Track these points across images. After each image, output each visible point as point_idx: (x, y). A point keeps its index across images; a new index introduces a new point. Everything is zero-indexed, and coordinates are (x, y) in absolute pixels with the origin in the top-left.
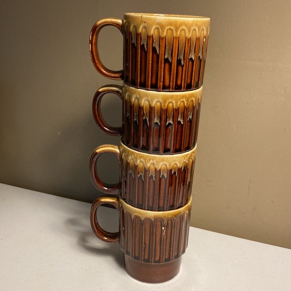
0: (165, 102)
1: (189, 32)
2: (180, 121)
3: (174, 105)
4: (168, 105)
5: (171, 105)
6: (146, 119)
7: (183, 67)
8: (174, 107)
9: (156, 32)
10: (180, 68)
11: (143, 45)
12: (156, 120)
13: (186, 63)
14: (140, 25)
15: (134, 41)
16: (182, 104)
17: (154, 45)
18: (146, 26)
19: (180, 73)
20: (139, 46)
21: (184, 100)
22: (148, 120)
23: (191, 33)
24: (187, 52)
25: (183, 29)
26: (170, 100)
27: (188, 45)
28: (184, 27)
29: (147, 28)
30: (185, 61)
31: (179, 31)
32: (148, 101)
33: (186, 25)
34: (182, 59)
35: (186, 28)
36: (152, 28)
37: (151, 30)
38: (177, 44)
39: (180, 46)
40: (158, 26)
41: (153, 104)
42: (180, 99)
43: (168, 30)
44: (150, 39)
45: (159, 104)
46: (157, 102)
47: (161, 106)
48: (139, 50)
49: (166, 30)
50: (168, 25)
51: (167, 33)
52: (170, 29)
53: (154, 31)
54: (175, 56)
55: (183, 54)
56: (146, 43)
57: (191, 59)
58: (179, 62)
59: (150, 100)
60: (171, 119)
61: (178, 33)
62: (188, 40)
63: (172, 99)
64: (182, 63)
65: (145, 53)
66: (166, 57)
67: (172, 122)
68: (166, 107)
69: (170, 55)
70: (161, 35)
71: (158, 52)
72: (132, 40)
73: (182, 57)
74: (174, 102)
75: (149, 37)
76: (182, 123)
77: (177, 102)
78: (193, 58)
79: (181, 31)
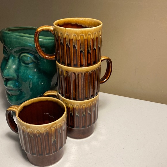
0: (81, 106)
1: (93, 35)
2: (89, 113)
3: (86, 106)
4: (82, 107)
5: (84, 106)
6: (71, 113)
7: (90, 54)
8: (86, 107)
9: (74, 37)
10: (89, 55)
11: (67, 44)
12: (77, 114)
13: (92, 52)
14: (64, 33)
15: (62, 41)
16: (90, 105)
17: (74, 44)
18: (68, 34)
19: (89, 57)
20: (65, 44)
21: (91, 103)
22: (72, 113)
23: (94, 36)
24: (92, 46)
25: (89, 34)
26: (84, 105)
27: (92, 42)
28: (90, 33)
29: (69, 35)
30: (92, 51)
31: (87, 36)
32: (72, 105)
33: (91, 32)
34: (90, 50)
35: (91, 34)
36: (72, 35)
37: (71, 36)
38: (87, 43)
39: (88, 43)
40: (75, 34)
41: (75, 107)
42: (88, 103)
43: (81, 36)
44: (71, 41)
45: (78, 107)
46: (77, 106)
47: (79, 107)
48: (65, 47)
49: (80, 36)
50: (81, 33)
51: (81, 37)
52: (82, 35)
53: (73, 37)
54: (86, 49)
55: (90, 47)
56: (69, 43)
57: (95, 48)
58: (88, 52)
59: (73, 105)
60: (85, 113)
61: (87, 37)
62: (92, 40)
63: (84, 104)
64: (90, 52)
65: (69, 48)
66: (81, 50)
67: (85, 114)
68: (82, 108)
69: (83, 49)
70: (77, 39)
71: (76, 48)
72: (60, 41)
73: (90, 49)
74: (85, 105)
75: (70, 40)
76: (90, 113)
77: (87, 105)
78: (96, 48)
79: (88, 35)
